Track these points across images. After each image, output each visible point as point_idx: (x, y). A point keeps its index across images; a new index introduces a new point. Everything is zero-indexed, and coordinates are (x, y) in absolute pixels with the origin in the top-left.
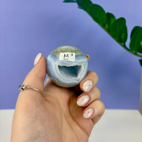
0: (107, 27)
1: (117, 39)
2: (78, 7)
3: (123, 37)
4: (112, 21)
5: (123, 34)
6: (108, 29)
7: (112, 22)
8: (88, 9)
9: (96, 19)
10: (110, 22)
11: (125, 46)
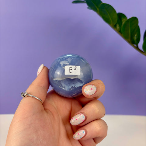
0: (118, 27)
1: (129, 40)
2: (88, 8)
3: (135, 38)
4: (124, 21)
5: (136, 35)
6: (119, 30)
7: (123, 23)
8: (98, 9)
9: (107, 20)
10: (122, 23)
11: (137, 48)
